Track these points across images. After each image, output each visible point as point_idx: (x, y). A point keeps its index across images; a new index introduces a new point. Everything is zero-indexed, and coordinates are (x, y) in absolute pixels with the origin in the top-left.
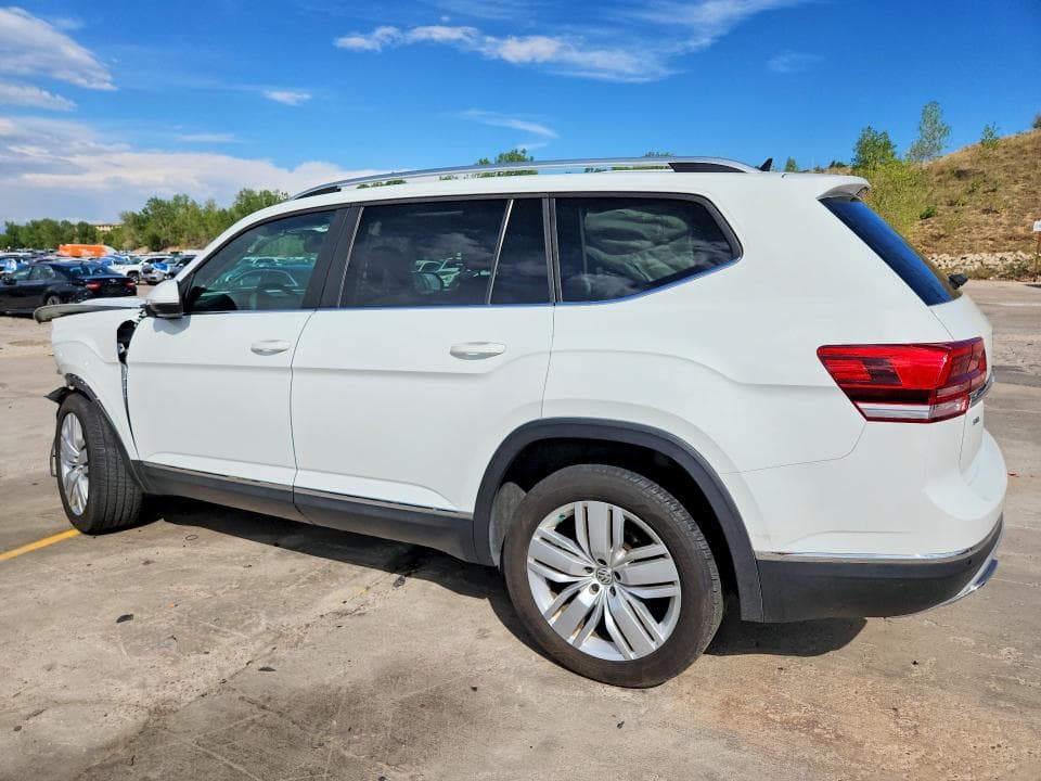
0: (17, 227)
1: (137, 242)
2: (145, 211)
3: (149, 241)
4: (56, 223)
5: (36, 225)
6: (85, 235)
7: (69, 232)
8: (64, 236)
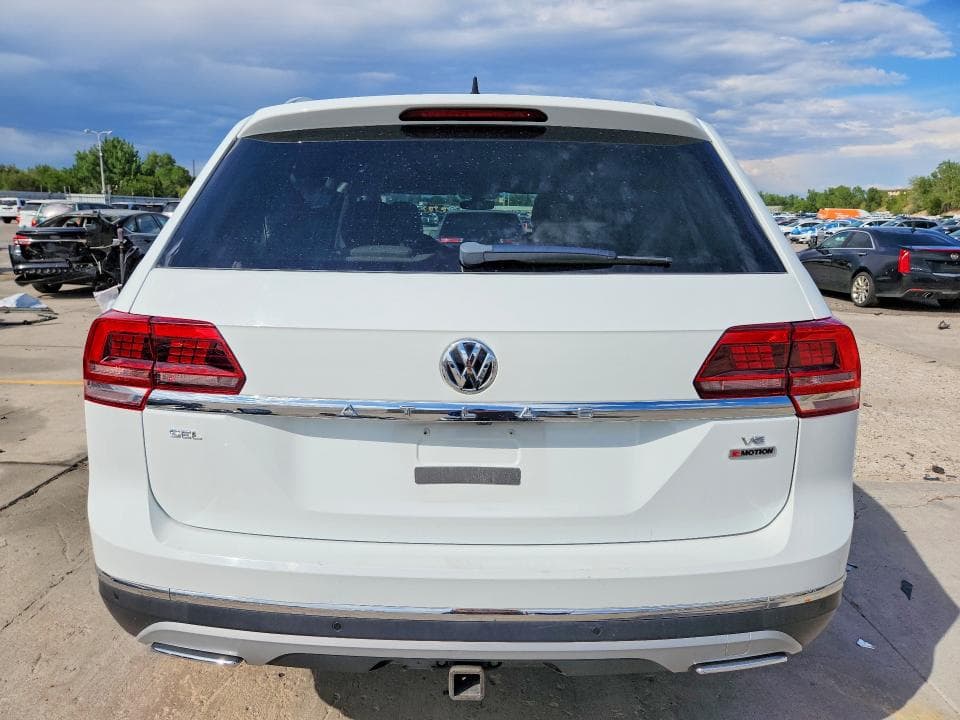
0: (816, 194)
1: (919, 207)
2: (934, 175)
3: (930, 204)
4: (848, 189)
5: (832, 192)
6: (872, 199)
7: (859, 196)
8: (853, 201)
